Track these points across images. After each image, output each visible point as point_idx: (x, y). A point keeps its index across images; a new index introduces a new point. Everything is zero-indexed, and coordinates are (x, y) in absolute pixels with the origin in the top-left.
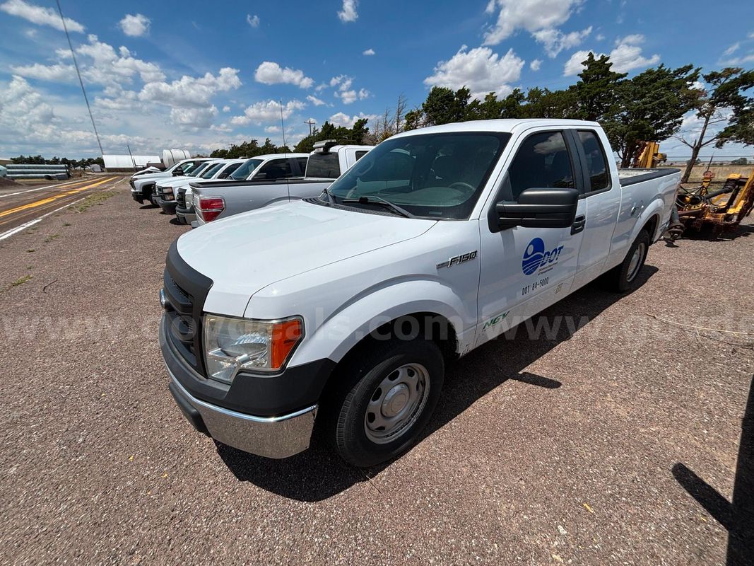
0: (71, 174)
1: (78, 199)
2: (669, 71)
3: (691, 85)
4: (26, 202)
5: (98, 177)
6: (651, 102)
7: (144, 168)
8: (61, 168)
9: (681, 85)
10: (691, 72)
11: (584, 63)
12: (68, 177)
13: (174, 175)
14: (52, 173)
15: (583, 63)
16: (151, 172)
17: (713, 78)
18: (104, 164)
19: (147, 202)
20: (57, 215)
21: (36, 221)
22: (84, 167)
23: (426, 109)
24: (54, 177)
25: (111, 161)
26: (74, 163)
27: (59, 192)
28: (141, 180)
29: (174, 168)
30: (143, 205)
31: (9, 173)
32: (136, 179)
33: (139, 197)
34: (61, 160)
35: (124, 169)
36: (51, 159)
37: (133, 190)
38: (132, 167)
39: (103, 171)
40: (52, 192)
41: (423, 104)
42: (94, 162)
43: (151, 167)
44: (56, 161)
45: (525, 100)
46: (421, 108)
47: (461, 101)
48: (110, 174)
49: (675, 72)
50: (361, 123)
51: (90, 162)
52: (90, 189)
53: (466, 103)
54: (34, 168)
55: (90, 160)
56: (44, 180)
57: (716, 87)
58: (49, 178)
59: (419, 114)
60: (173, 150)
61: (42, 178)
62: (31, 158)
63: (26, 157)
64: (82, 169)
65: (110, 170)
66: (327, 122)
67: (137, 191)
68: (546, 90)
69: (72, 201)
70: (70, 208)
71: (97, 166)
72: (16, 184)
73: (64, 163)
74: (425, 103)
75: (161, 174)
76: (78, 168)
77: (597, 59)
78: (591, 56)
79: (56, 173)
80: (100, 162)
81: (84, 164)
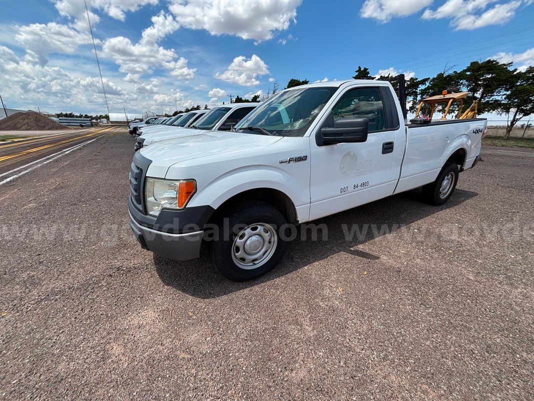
5: (107, 126)
7: (133, 121)
8: (87, 120)
11: (356, 71)
14: (83, 123)
16: (136, 122)
18: (109, 119)
22: (97, 120)
24: (85, 125)
25: (114, 117)
26: (92, 118)
28: (133, 126)
31: (61, 122)
32: (131, 125)
34: (84, 115)
35: (121, 121)
36: (78, 115)
37: (129, 130)
38: (126, 120)
39: (108, 123)
42: (103, 118)
43: (137, 120)
44: (81, 116)
48: (113, 124)
51: (101, 117)
54: (71, 120)
58: (82, 126)
61: (77, 126)
62: (67, 114)
63: (64, 114)
65: (112, 122)
67: (131, 130)
71: (105, 120)
72: (67, 128)
73: (86, 118)
75: (141, 123)
76: (94, 121)
77: (362, 69)
78: (360, 68)
79: (85, 123)
80: (107, 117)
81: (97, 118)
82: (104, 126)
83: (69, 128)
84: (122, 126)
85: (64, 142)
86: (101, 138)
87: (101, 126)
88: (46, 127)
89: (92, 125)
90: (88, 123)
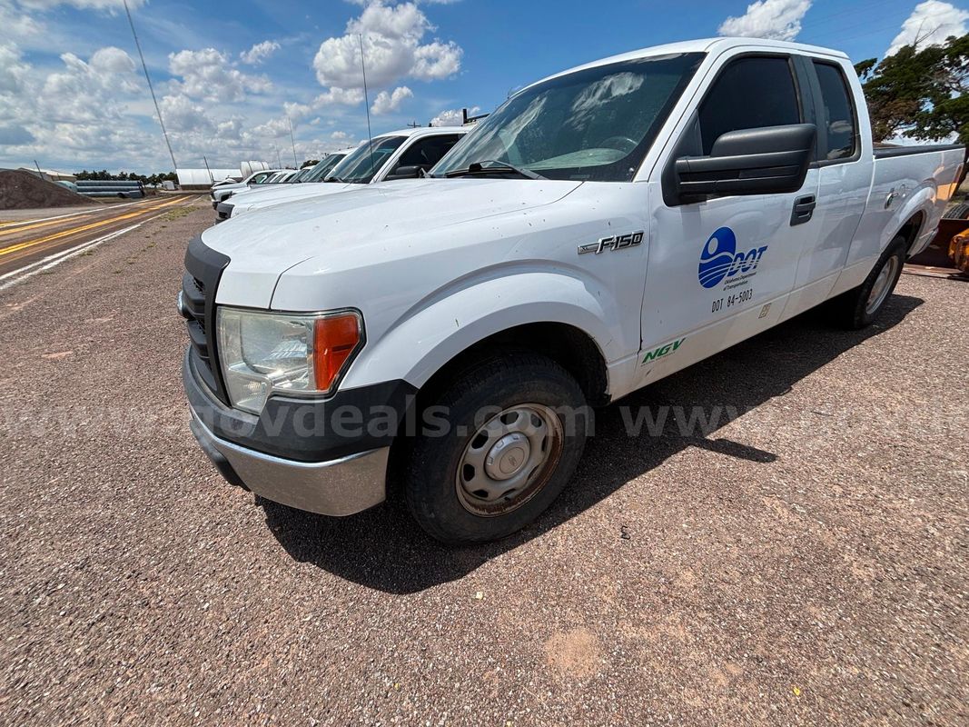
0: (145, 191)
5: (173, 195)
8: (134, 185)
12: (142, 195)
14: (124, 190)
18: (178, 181)
22: (155, 184)
24: (128, 195)
25: (187, 176)
26: (144, 180)
27: (140, 209)
28: (219, 191)
29: (248, 179)
31: (79, 190)
34: (129, 175)
35: (201, 185)
36: (117, 174)
37: (213, 201)
38: (209, 183)
39: (177, 189)
42: (167, 178)
44: (123, 177)
48: (185, 191)
51: (162, 178)
54: (105, 185)
55: (161, 175)
56: (118, 198)
58: (123, 196)
60: (251, 162)
61: (114, 196)
62: (95, 174)
63: (90, 173)
64: (154, 186)
65: (184, 187)
67: (217, 200)
71: (170, 183)
72: (91, 201)
73: (133, 179)
76: (149, 186)
79: (128, 190)
80: (174, 178)
81: (155, 180)
82: (168, 196)
83: (94, 201)
84: (202, 194)
85: (65, 233)
86: (152, 222)
87: (162, 196)
88: (47, 200)
89: (143, 192)
90: (135, 189)
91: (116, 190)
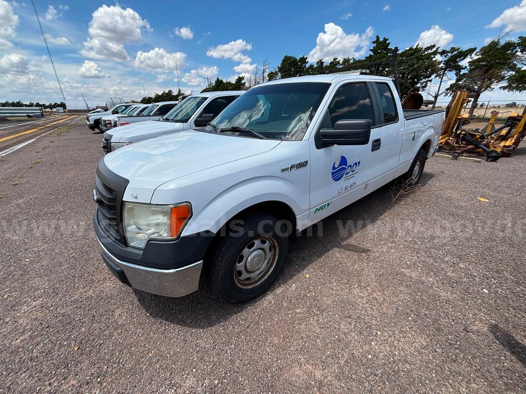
0: (44, 114)
1: (53, 129)
2: (422, 48)
3: (434, 57)
4: (21, 131)
5: (63, 116)
6: (408, 68)
7: (94, 110)
8: (37, 110)
9: (429, 57)
10: (434, 49)
12: (43, 115)
13: (113, 114)
14: (31, 113)
15: (373, 43)
16: (98, 112)
17: (444, 54)
18: (66, 107)
19: (97, 130)
20: (44, 137)
21: (33, 140)
22: (51, 109)
23: (280, 71)
24: (33, 116)
25: (71, 104)
26: (44, 106)
27: (39, 125)
28: (93, 117)
29: (112, 110)
30: (94, 132)
32: (90, 116)
33: (92, 127)
34: (35, 104)
35: (76, 110)
36: (28, 103)
37: (88, 123)
38: (86, 109)
39: (65, 112)
40: (34, 125)
41: (278, 67)
42: (59, 106)
43: (99, 109)
44: (31, 105)
45: (341, 65)
46: (277, 70)
47: (302, 65)
48: (71, 114)
49: (425, 49)
50: (240, 79)
51: (56, 105)
52: (59, 124)
53: (305, 66)
54: (18, 110)
56: (26, 118)
57: (446, 59)
58: (29, 116)
59: (276, 73)
61: (24, 116)
62: (13, 103)
63: (10, 102)
64: (50, 110)
65: (70, 111)
66: (218, 78)
67: (91, 123)
68: (354, 59)
69: (50, 130)
70: (50, 134)
71: (61, 109)
73: (38, 107)
74: (280, 66)
75: (105, 113)
76: (48, 110)
77: (381, 39)
78: (378, 38)
79: (33, 113)
80: (63, 105)
81: (51, 107)
83: (9, 120)
84: (81, 115)
89: (42, 114)
90: (38, 112)
91: (26, 113)
